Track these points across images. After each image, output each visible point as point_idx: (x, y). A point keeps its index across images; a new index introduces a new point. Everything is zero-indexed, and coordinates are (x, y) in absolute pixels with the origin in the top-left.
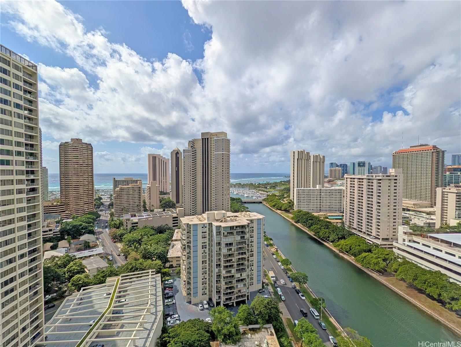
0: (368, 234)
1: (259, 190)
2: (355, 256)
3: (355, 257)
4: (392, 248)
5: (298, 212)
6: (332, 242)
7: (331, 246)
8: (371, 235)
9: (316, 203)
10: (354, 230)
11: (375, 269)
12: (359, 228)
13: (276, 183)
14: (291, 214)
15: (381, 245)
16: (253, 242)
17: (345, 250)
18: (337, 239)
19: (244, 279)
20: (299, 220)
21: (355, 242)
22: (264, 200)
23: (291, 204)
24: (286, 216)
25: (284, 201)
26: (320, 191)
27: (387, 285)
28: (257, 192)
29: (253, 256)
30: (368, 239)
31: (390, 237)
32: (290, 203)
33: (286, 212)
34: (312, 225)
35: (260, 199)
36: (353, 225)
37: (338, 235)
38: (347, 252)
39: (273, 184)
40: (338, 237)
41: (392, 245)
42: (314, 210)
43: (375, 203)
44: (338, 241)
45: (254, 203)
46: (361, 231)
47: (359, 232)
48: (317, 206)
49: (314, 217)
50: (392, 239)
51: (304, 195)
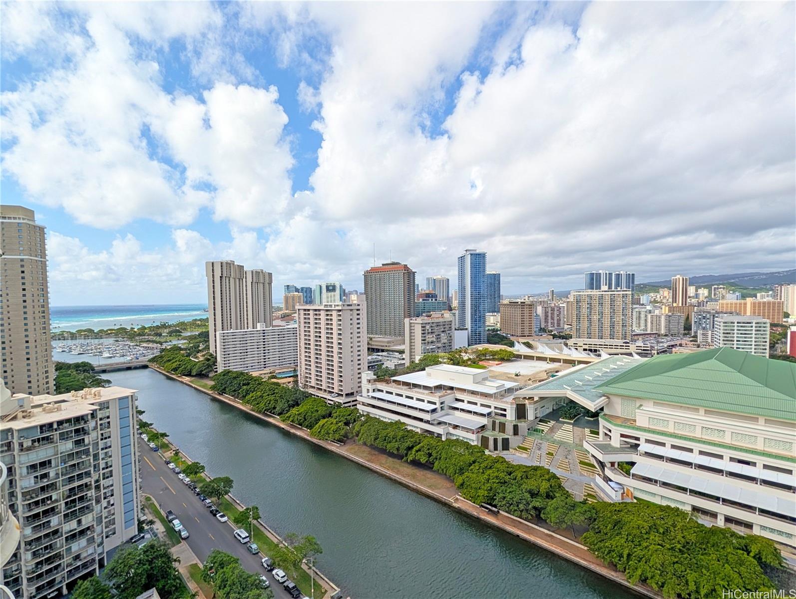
0: (330, 392)
1: (140, 342)
2: (310, 427)
3: (310, 429)
4: (356, 405)
5: (224, 375)
6: (279, 414)
7: (278, 422)
8: (333, 393)
9: (258, 354)
10: (312, 389)
11: (335, 439)
12: (317, 384)
13: (183, 323)
14: (211, 380)
15: (344, 403)
16: (110, 447)
17: (297, 422)
18: (287, 409)
19: (88, 528)
20: (224, 389)
21: (311, 406)
22: (152, 360)
23: (211, 361)
24: (200, 386)
25: (196, 358)
26: (264, 333)
27: (348, 457)
28: (137, 345)
29: (111, 476)
30: (329, 400)
31: (354, 391)
32: (208, 360)
33: (201, 378)
34: (247, 394)
35: (144, 360)
36: (310, 382)
37: (289, 401)
38: (300, 425)
39: (178, 325)
40: (289, 405)
41: (356, 400)
42: (254, 367)
43: (335, 345)
44: (288, 411)
45: (129, 369)
46: (321, 389)
47: (319, 391)
48: (258, 360)
49: (252, 378)
50: (357, 392)
51: (235, 343)
